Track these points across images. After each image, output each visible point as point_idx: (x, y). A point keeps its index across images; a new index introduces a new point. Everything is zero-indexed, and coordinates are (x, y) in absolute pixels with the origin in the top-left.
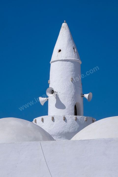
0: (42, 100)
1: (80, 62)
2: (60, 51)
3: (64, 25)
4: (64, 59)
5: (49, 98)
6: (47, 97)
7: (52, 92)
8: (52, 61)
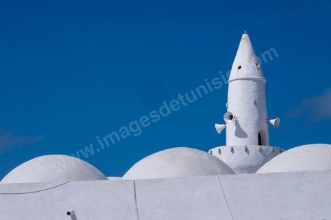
0: (218, 127)
1: (265, 81)
2: (240, 67)
3: (245, 36)
4: (244, 77)
5: (227, 125)
6: (225, 123)
7: (231, 117)
8: (230, 79)
